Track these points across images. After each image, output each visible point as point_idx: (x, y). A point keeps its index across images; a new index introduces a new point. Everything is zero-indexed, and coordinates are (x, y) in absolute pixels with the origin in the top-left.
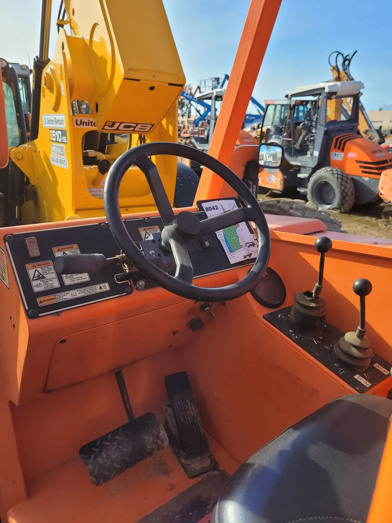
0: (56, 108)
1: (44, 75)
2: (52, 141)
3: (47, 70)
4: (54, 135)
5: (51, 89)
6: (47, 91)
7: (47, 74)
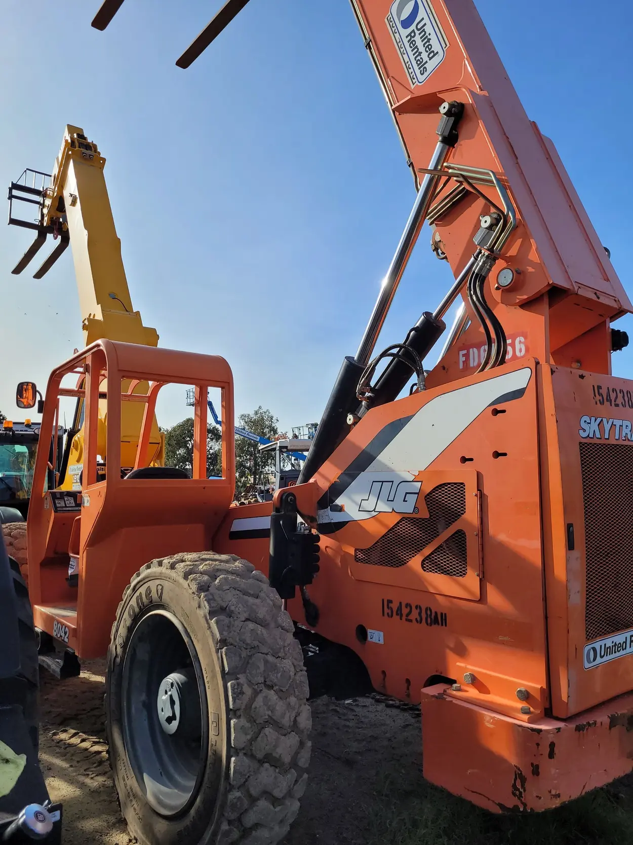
0: (78, 461)
1: (73, 441)
2: (74, 482)
3: (76, 438)
4: (75, 478)
5: (77, 449)
6: (74, 450)
7: (75, 440)
